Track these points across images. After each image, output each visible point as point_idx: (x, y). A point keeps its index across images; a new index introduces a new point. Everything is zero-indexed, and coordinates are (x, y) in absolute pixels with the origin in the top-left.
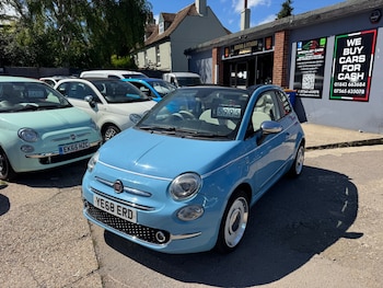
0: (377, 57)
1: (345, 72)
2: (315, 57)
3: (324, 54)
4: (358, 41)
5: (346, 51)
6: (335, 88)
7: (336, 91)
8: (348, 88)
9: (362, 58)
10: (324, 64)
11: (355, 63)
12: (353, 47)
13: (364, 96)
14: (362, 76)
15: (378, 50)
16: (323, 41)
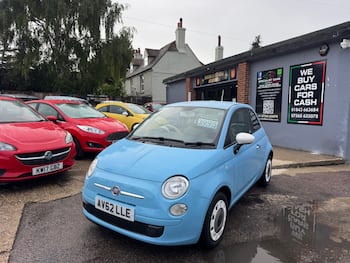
0: (328, 85)
1: (300, 98)
2: (274, 85)
3: (281, 82)
4: (309, 71)
5: (300, 80)
6: (291, 113)
7: (293, 116)
8: (303, 113)
9: (314, 86)
10: (281, 91)
11: (308, 90)
12: (306, 77)
13: (318, 120)
14: (315, 102)
15: (328, 79)
16: (279, 72)
